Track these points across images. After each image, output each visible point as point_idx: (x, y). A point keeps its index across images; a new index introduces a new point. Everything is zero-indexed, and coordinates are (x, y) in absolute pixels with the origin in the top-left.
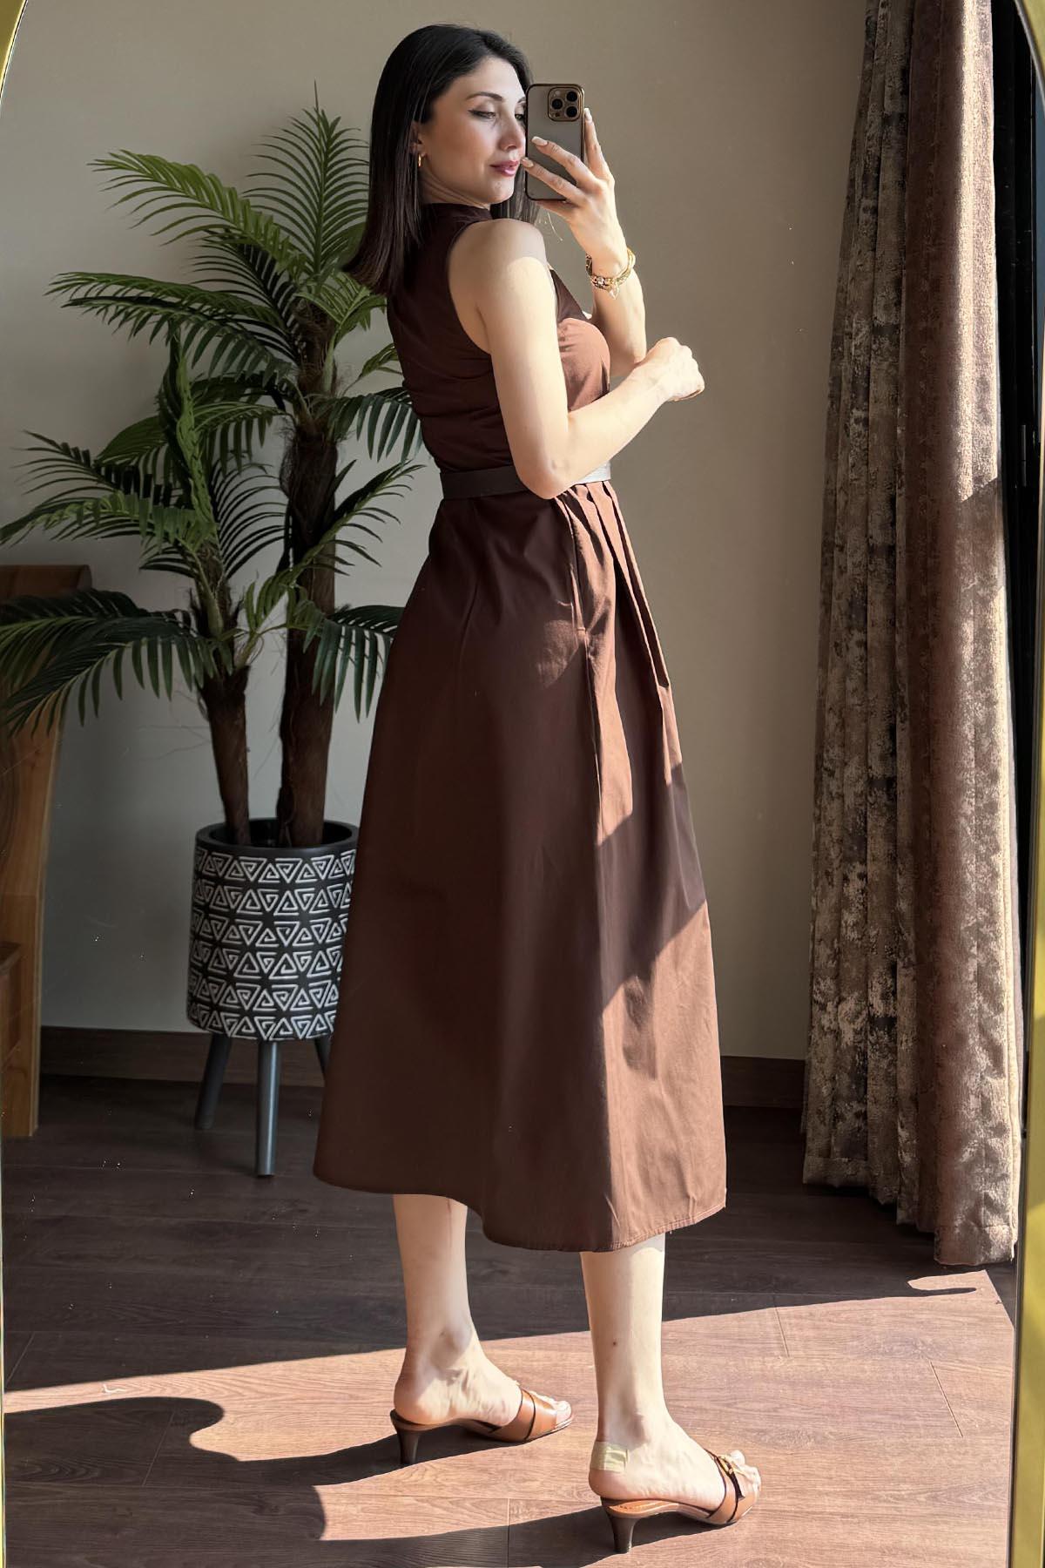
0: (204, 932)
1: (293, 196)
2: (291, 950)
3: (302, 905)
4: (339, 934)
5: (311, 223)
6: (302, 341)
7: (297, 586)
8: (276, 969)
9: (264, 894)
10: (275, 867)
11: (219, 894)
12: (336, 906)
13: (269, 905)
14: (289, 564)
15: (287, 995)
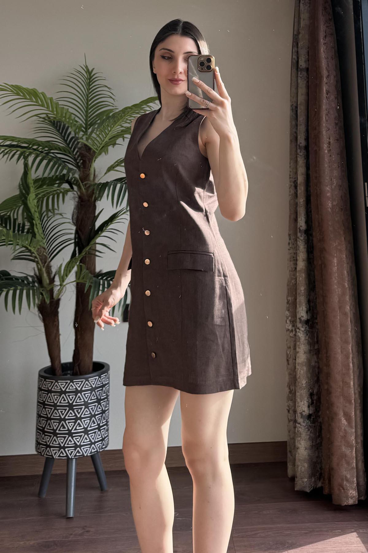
0: (43, 414)
1: (75, 100)
2: (81, 418)
3: (85, 399)
4: (101, 409)
5: (84, 111)
6: (80, 160)
7: (81, 264)
8: (75, 427)
9: (69, 396)
10: (73, 383)
11: (49, 397)
12: (99, 398)
13: (71, 400)
14: (76, 254)
15: (79, 438)
